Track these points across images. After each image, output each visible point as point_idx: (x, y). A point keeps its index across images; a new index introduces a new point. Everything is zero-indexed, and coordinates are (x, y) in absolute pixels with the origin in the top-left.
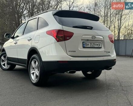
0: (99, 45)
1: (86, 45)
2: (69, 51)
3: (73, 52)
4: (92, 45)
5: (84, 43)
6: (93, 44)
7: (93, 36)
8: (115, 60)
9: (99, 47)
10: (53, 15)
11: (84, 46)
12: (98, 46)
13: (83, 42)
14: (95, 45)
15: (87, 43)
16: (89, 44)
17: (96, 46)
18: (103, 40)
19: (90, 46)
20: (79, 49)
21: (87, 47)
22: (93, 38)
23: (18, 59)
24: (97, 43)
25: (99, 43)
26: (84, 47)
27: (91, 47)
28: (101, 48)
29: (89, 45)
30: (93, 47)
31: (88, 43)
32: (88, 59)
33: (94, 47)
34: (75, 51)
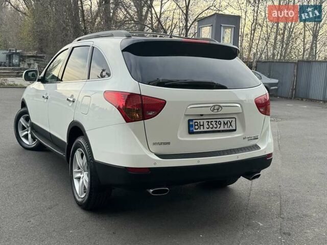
0: (229, 124)
1: (197, 127)
2: (154, 144)
3: (162, 146)
4: (211, 126)
5: (191, 123)
6: (214, 123)
7: (214, 106)
8: (270, 155)
9: (231, 128)
10: (123, 51)
11: (191, 129)
12: (226, 126)
13: (189, 121)
14: (219, 126)
15: (198, 121)
16: (206, 124)
17: (222, 128)
18: (241, 111)
19: (206, 130)
20: (179, 138)
21: (199, 130)
22: (214, 109)
23: (50, 133)
24: (226, 120)
25: (230, 120)
26: (191, 132)
27: (210, 129)
28: (235, 130)
29: (203, 125)
30: (214, 129)
31: (202, 121)
32: (199, 161)
33: (218, 129)
34: (169, 143)
